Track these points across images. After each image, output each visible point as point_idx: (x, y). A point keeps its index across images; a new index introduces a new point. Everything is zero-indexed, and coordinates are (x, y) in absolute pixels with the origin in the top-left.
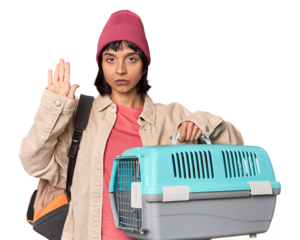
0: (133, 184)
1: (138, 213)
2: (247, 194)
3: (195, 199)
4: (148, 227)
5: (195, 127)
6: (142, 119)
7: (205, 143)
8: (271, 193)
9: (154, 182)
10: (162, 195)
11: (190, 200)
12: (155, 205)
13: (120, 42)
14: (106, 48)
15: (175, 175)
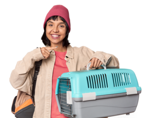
0: (68, 92)
1: (70, 106)
2: (125, 94)
3: (99, 99)
4: (76, 113)
5: (99, 61)
6: (67, 57)
7: (103, 68)
9: (78, 92)
11: (96, 100)
12: (79, 103)
14: (49, 19)
15: (89, 87)
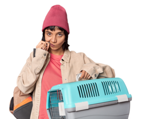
0: (59, 103)
1: (63, 118)
2: (116, 102)
6: (63, 60)
8: (128, 100)
9: (70, 102)
10: (75, 108)
11: (89, 109)
12: (72, 114)
13: (55, 26)
15: (80, 97)
